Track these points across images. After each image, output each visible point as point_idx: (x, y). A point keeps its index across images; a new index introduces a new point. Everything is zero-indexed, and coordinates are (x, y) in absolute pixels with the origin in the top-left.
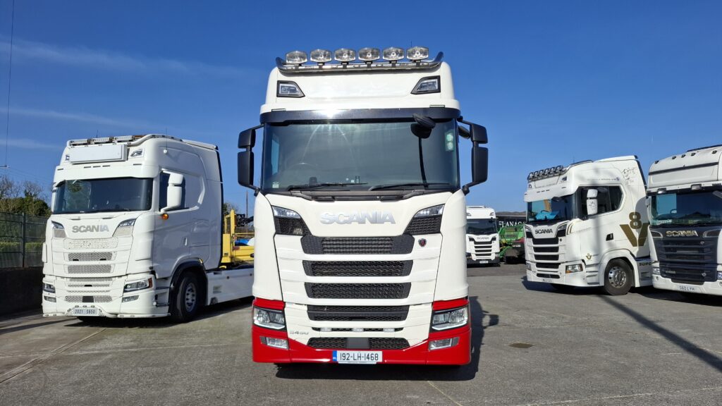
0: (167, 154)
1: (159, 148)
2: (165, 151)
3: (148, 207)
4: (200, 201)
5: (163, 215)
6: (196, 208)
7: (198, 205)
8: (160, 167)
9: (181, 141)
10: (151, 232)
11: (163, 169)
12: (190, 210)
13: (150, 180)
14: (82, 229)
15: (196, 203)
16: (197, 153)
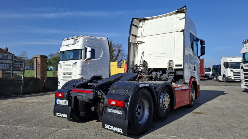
0: (88, 41)
1: (84, 40)
2: (87, 41)
3: (81, 59)
4: (101, 56)
5: (86, 61)
6: (99, 59)
7: (100, 58)
8: (85, 46)
9: (94, 37)
10: (81, 66)
11: (86, 46)
12: (97, 59)
13: (82, 50)
14: (65, 65)
15: (99, 57)
16: (100, 41)
